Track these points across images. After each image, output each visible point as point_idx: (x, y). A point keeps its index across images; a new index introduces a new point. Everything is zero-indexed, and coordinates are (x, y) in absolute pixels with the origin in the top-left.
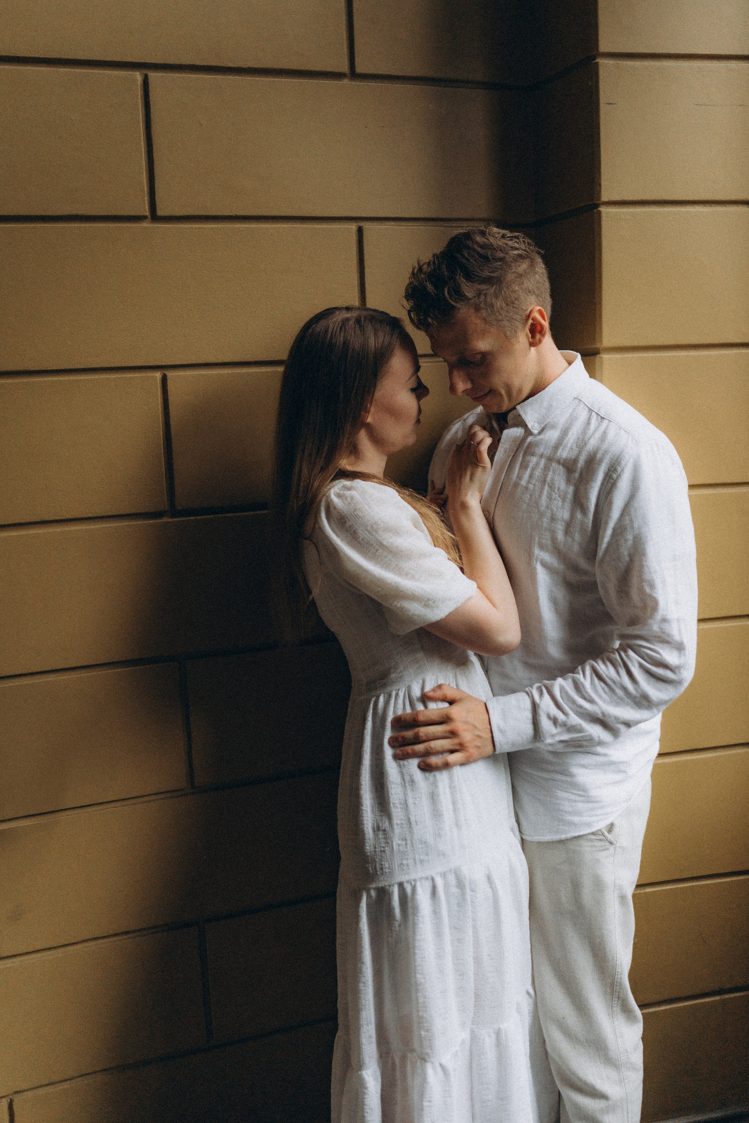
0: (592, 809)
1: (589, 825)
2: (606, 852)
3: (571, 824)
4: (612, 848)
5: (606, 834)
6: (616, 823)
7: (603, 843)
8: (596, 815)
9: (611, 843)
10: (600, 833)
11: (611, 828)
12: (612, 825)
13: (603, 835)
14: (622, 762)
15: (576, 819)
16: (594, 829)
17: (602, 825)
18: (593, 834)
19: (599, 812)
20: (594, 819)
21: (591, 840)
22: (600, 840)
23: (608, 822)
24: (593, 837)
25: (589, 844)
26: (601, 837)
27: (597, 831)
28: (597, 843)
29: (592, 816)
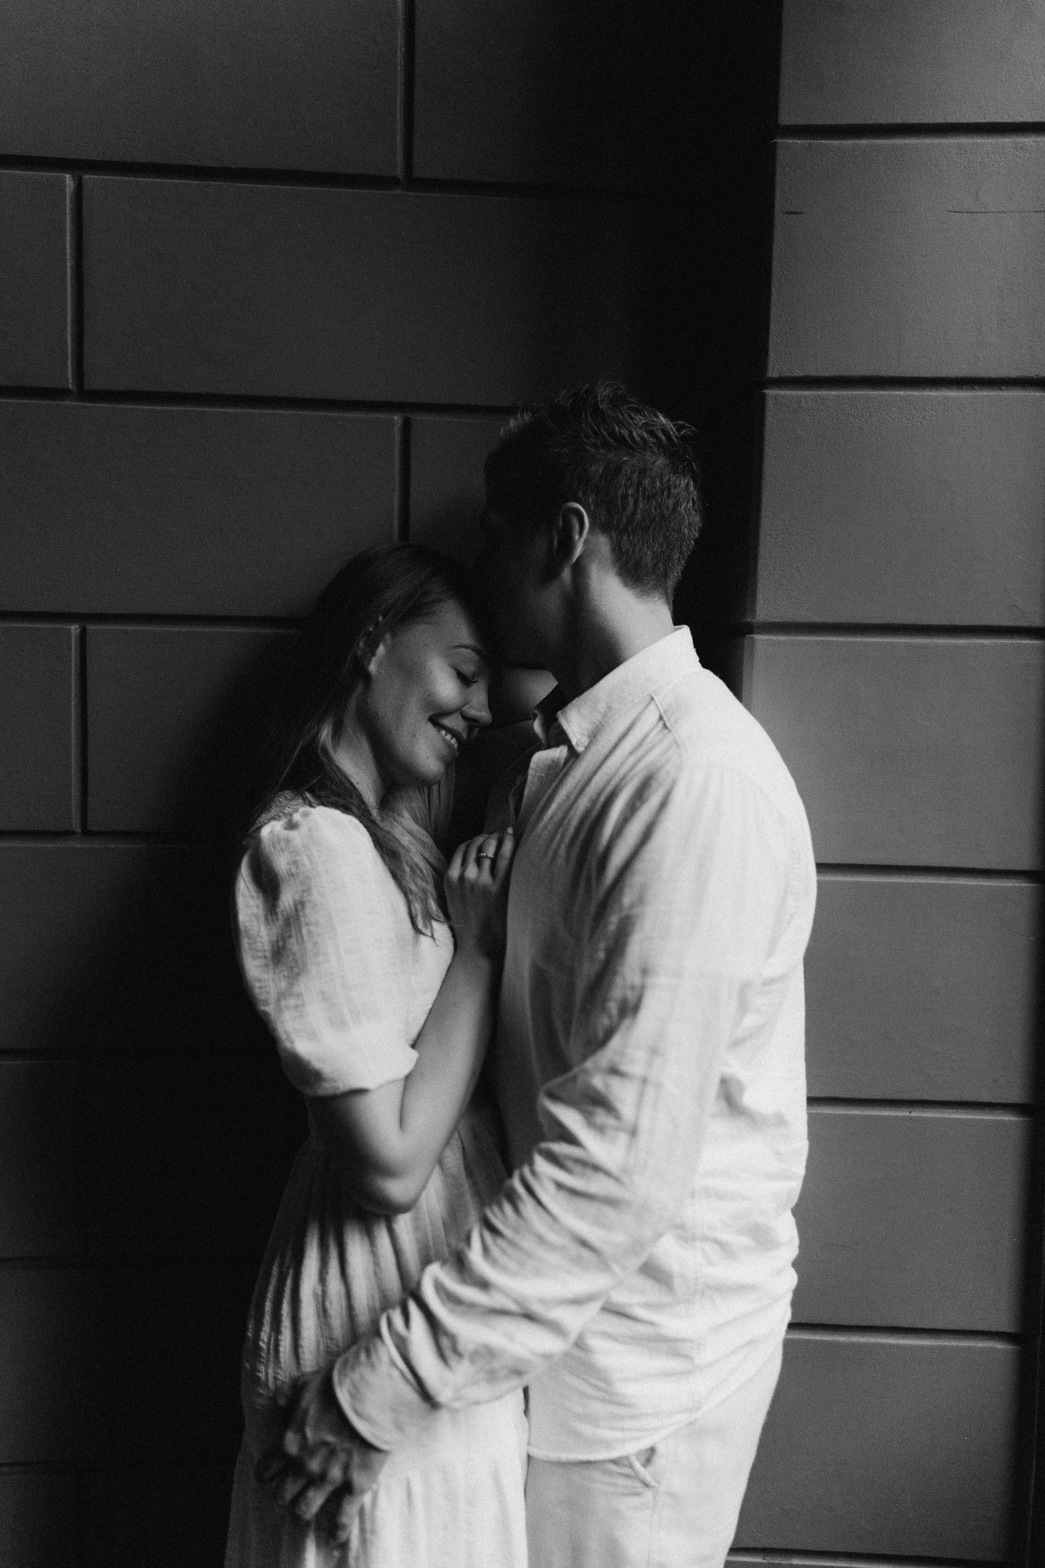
0: (615, 1417)
1: (607, 1444)
2: (636, 1500)
3: (576, 1435)
4: (648, 1494)
5: (638, 1465)
6: (661, 1448)
7: (629, 1482)
8: (623, 1430)
9: (646, 1485)
10: (625, 1462)
11: (649, 1456)
12: (652, 1450)
13: (631, 1467)
14: (684, 1340)
15: (587, 1429)
16: (614, 1454)
17: (631, 1448)
18: (614, 1462)
19: (628, 1424)
20: (619, 1435)
21: (610, 1473)
22: (627, 1476)
23: (645, 1444)
24: (614, 1468)
25: (606, 1479)
26: (627, 1471)
27: (621, 1458)
28: (621, 1481)
29: (613, 1429)
